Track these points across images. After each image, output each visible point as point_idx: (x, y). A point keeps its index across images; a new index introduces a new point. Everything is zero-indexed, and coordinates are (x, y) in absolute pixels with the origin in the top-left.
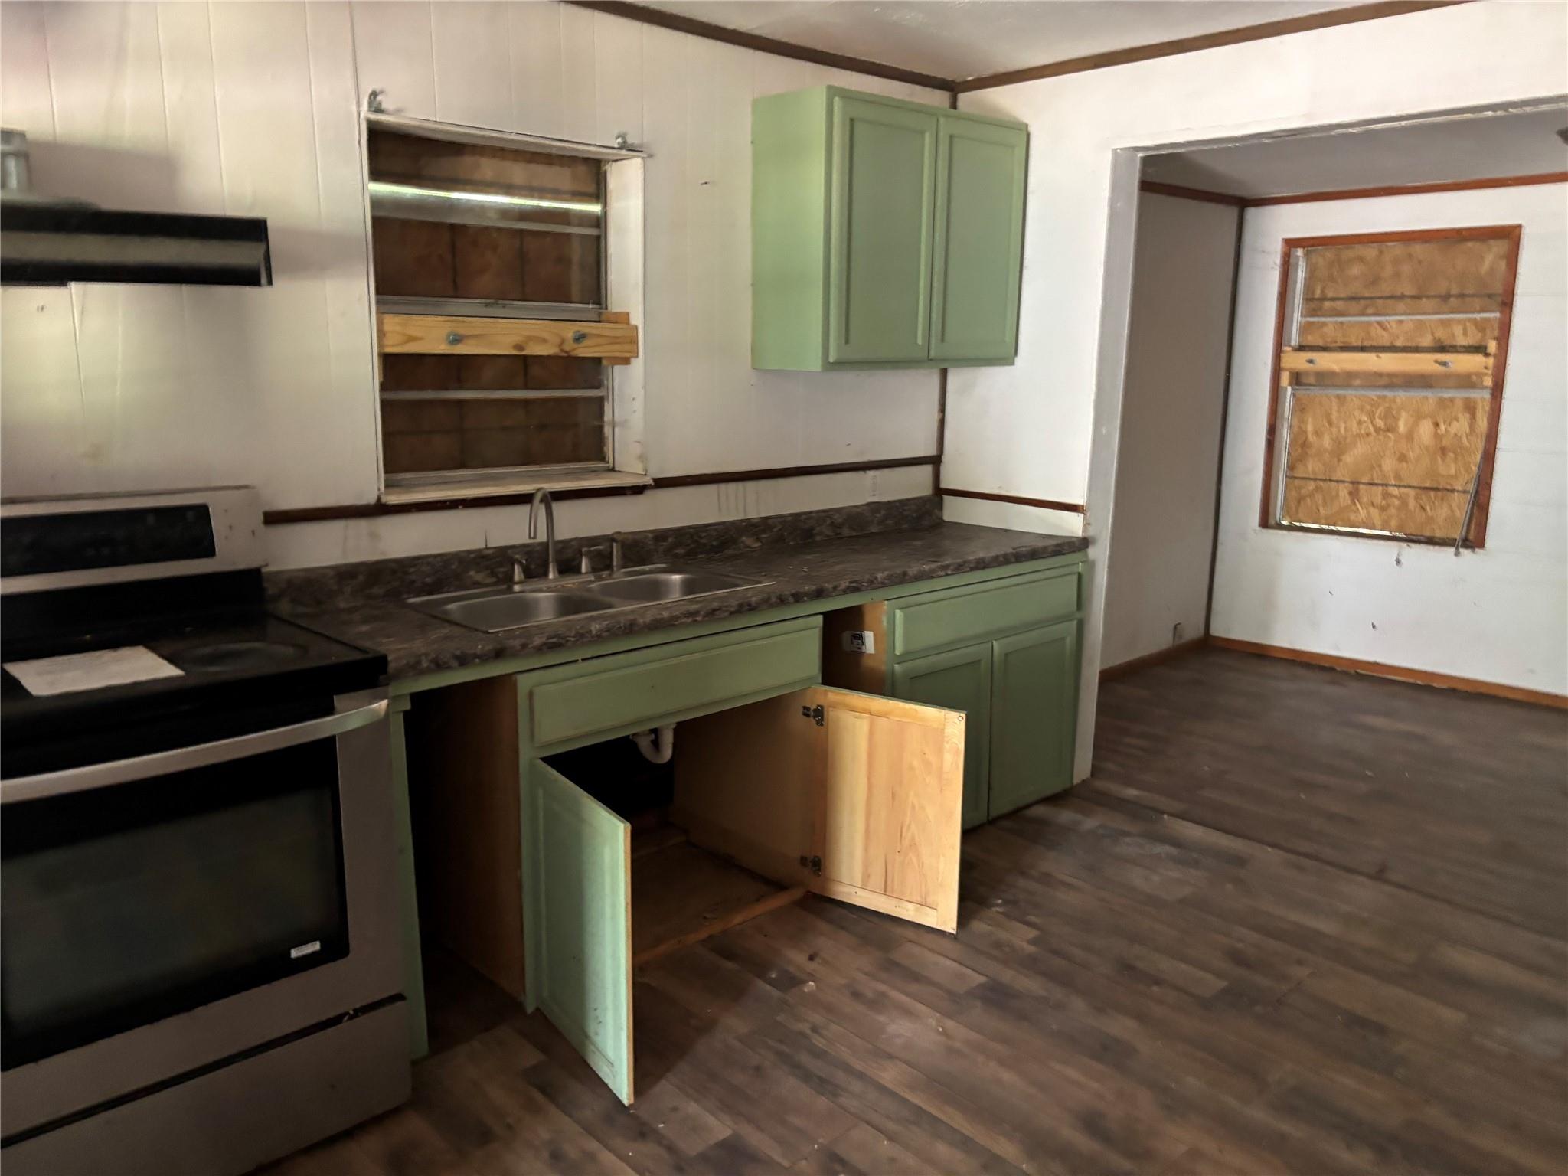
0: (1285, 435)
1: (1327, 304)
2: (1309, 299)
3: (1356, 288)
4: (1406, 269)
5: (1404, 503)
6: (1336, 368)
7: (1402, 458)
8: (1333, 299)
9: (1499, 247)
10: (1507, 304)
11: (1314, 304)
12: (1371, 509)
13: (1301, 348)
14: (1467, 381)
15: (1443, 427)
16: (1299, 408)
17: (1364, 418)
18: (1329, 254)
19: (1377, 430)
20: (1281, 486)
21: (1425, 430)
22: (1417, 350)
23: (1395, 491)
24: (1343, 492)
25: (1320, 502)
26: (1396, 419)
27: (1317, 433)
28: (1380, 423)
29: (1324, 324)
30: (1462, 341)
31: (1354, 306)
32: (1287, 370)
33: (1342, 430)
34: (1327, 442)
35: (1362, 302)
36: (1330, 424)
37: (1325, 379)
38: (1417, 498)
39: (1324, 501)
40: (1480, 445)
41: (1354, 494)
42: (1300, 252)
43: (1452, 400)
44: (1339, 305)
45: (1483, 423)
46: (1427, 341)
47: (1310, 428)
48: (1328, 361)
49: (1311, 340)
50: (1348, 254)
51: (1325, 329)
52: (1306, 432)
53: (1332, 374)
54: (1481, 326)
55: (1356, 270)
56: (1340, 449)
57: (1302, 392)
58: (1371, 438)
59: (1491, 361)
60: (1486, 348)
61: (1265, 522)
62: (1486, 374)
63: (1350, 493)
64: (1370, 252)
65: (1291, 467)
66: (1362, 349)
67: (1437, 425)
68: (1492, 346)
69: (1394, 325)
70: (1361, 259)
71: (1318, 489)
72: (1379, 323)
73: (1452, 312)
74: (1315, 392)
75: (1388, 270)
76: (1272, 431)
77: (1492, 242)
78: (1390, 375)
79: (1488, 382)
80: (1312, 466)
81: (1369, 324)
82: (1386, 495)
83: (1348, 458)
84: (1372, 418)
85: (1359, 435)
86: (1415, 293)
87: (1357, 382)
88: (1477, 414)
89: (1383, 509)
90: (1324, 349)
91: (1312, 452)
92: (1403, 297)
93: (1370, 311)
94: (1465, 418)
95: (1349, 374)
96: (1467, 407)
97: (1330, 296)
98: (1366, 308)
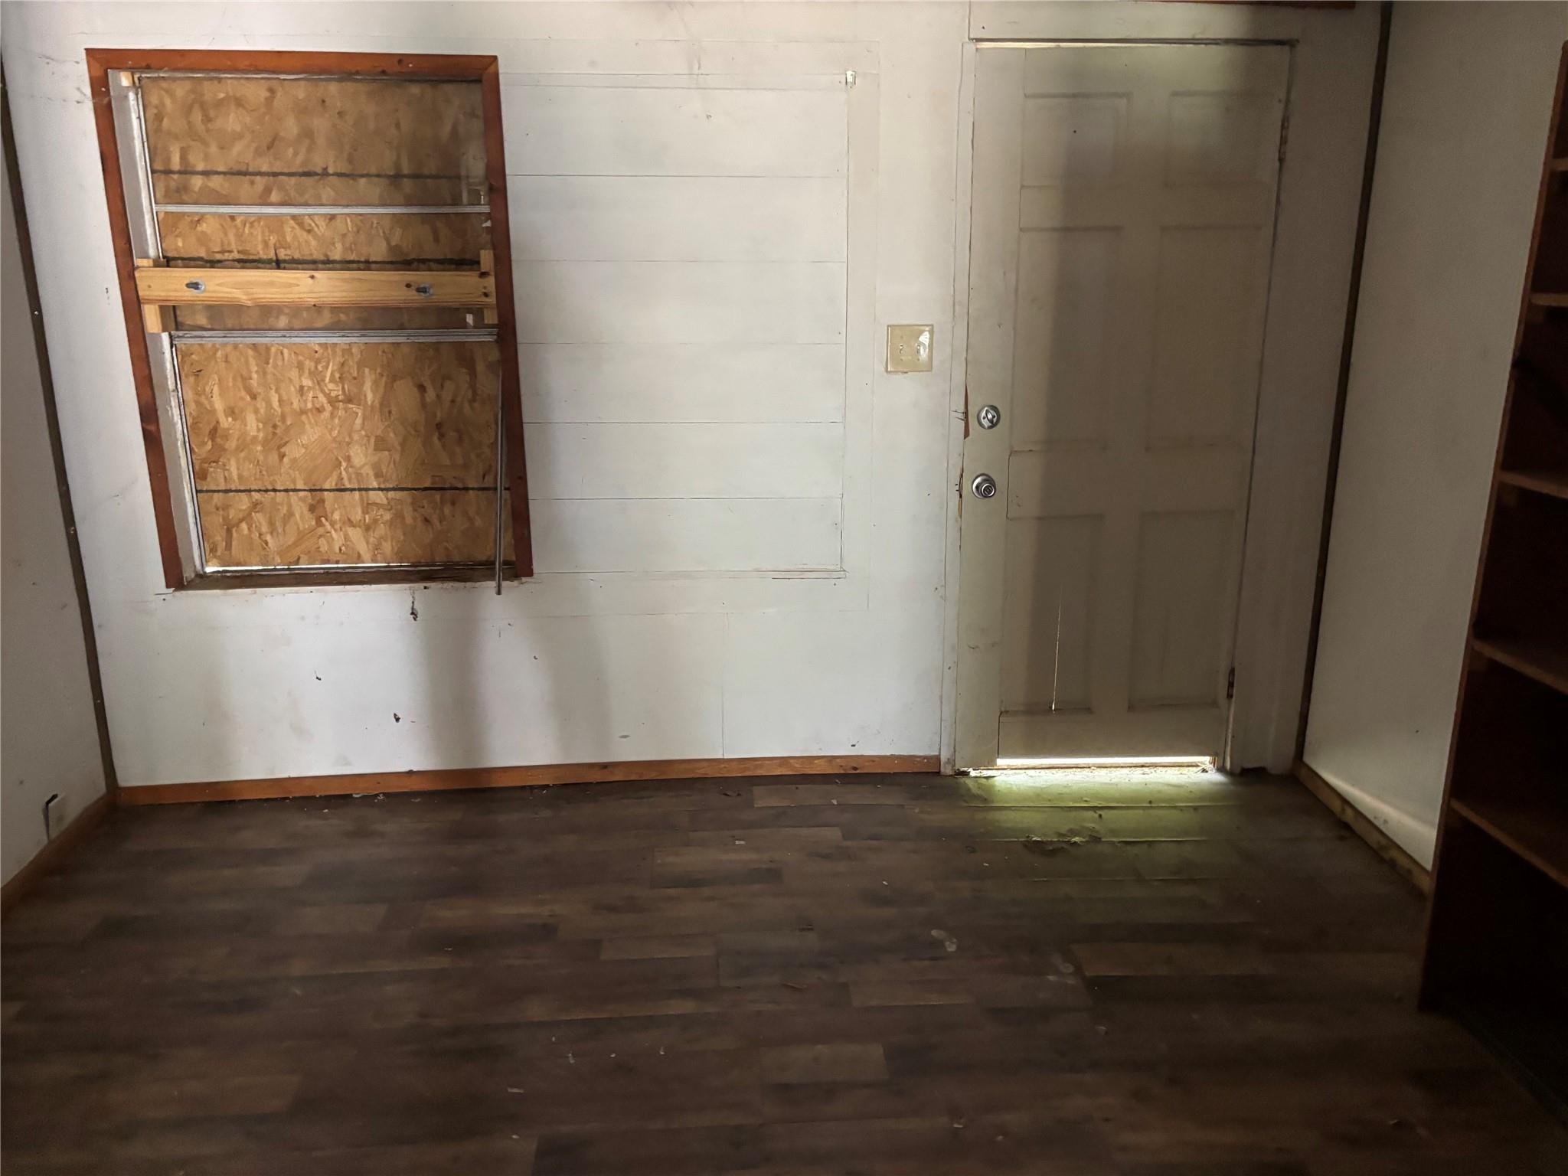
0: (174, 419)
1: (197, 182)
2: (159, 171)
3: (241, 152)
4: (321, 124)
5: (399, 515)
6: (241, 296)
7: (380, 444)
8: (206, 173)
9: (463, 97)
10: (494, 192)
11: (170, 182)
12: (351, 531)
13: (167, 261)
14: (453, 315)
15: (431, 392)
16: (191, 370)
17: (307, 382)
18: (179, 86)
19: (333, 401)
20: (190, 510)
21: (405, 393)
22: (367, 265)
23: (379, 496)
24: (299, 504)
25: (264, 529)
26: (358, 381)
27: (231, 412)
28: (335, 390)
29: (201, 218)
30: (433, 250)
31: (244, 186)
32: (150, 301)
33: (276, 404)
34: (253, 425)
35: (260, 180)
36: (254, 397)
37: (225, 316)
38: (416, 507)
39: (271, 524)
40: (493, 416)
41: (316, 508)
42: (121, 76)
43: (437, 347)
44: (216, 182)
45: (490, 385)
46: (380, 251)
47: (219, 405)
48: (224, 284)
49: (180, 245)
50: (212, 90)
51: (203, 227)
52: (213, 411)
53: (238, 308)
54: (457, 225)
55: (232, 121)
56: (277, 437)
57: (187, 341)
58: (326, 414)
59: (490, 282)
60: (477, 262)
61: (176, 577)
62: (487, 306)
63: (312, 509)
64: (252, 88)
65: (200, 475)
66: (278, 264)
67: (423, 389)
68: (486, 258)
69: (322, 223)
70: (239, 102)
71: (255, 506)
72: (294, 217)
73: (407, 204)
74: (213, 339)
75: (292, 128)
76: (149, 413)
77: (449, 88)
78: (335, 308)
79: (491, 316)
80: (234, 469)
81: (279, 218)
82: (367, 507)
83: (294, 451)
84: (320, 382)
85: (303, 412)
86: (344, 168)
87: (283, 321)
88: (480, 367)
89: (368, 528)
90: (213, 264)
91: (232, 444)
92: (325, 173)
93: (274, 197)
94: (463, 376)
95: (268, 310)
96: (464, 356)
97: (200, 167)
98: (268, 191)
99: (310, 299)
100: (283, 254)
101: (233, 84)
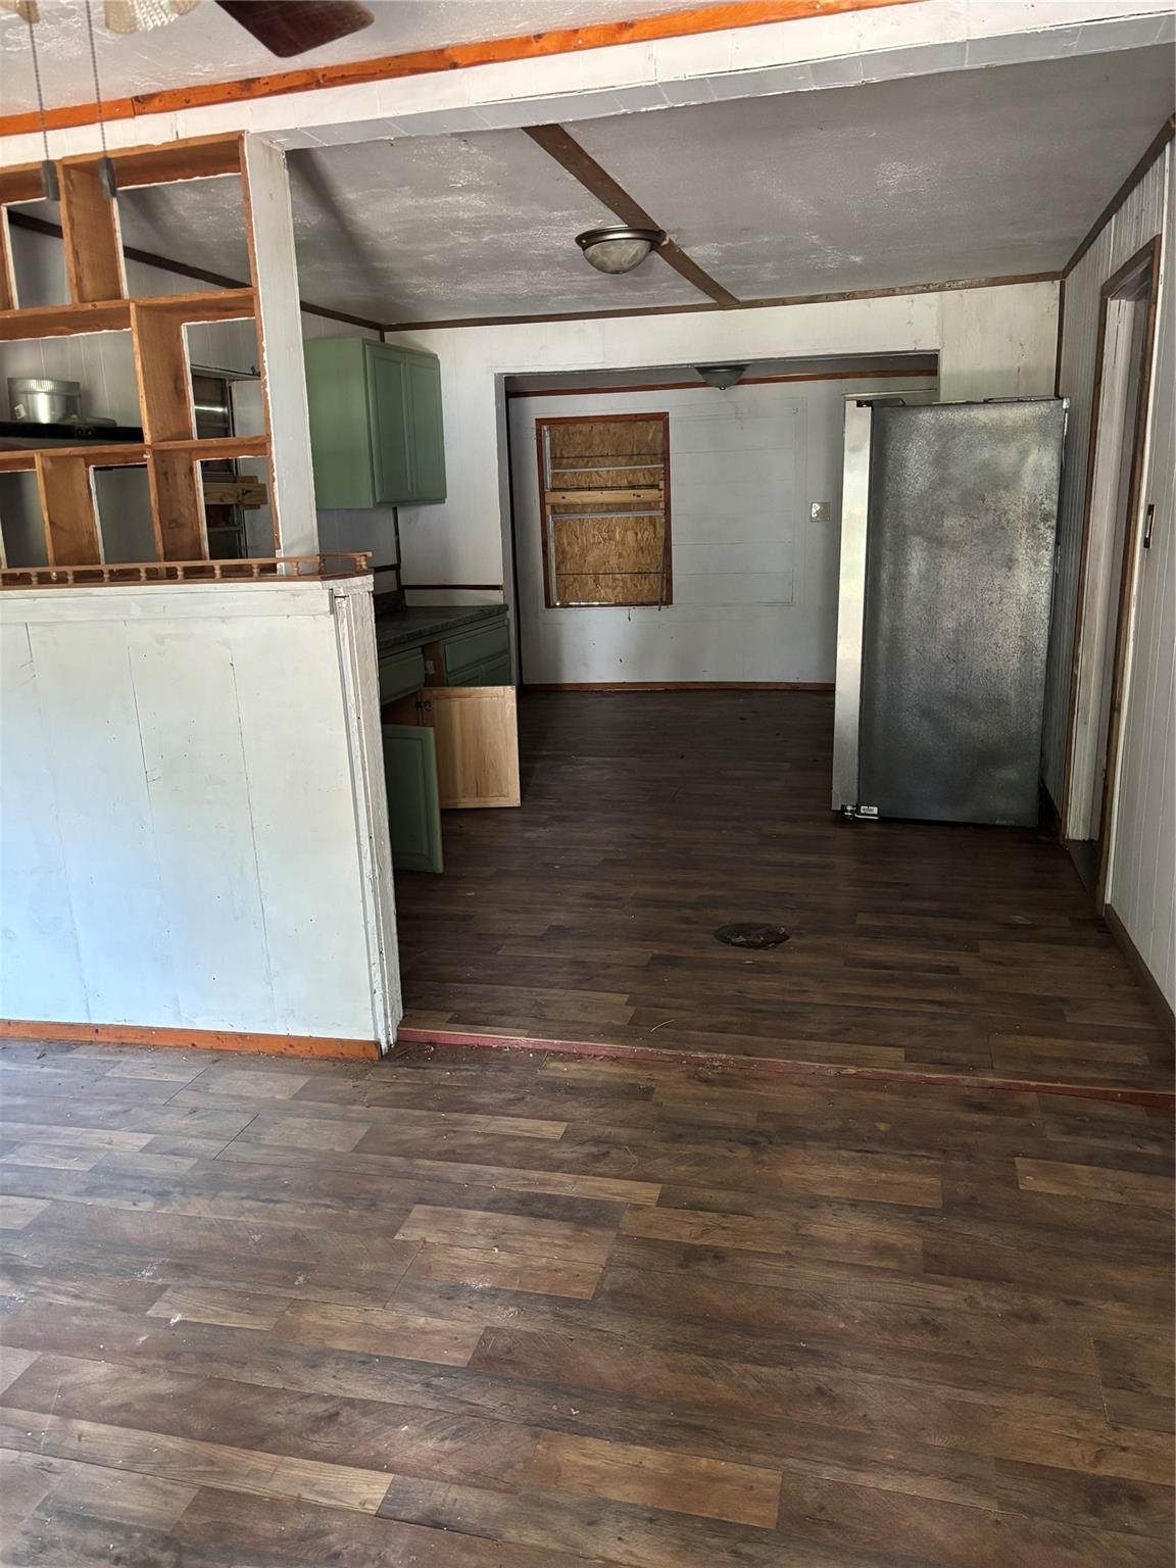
0: (552, 546)
1: (565, 461)
2: (553, 458)
3: (580, 450)
4: (607, 438)
5: (625, 584)
6: (578, 501)
7: (621, 556)
8: (568, 458)
9: (655, 425)
10: (666, 459)
11: (557, 461)
12: (608, 590)
13: (554, 490)
14: (649, 506)
15: (640, 535)
16: (557, 529)
17: (596, 533)
18: (562, 428)
19: (604, 539)
20: (554, 580)
21: (630, 536)
22: (620, 488)
23: (618, 576)
24: (590, 580)
25: (578, 588)
26: (613, 532)
27: (569, 544)
28: (605, 535)
29: (565, 474)
30: (642, 482)
31: (581, 462)
32: (549, 504)
33: (584, 541)
34: (576, 549)
35: (586, 459)
36: (578, 539)
37: (570, 508)
38: (632, 580)
39: (580, 587)
40: (661, 543)
41: (595, 581)
42: (545, 428)
43: (643, 518)
44: (571, 461)
45: (661, 532)
46: (624, 483)
47: (565, 541)
48: (573, 497)
49: (558, 484)
50: (572, 429)
51: (566, 477)
52: (563, 544)
53: (575, 505)
54: (652, 472)
55: (578, 439)
56: (584, 552)
57: (558, 517)
58: (602, 545)
59: (663, 492)
60: (658, 485)
61: (549, 605)
62: (661, 501)
63: (594, 581)
64: (586, 428)
65: (557, 568)
66: (589, 489)
67: (637, 534)
68: (662, 485)
69: (605, 473)
70: (580, 432)
71: (575, 579)
72: (596, 472)
73: (635, 465)
74: (566, 517)
75: (597, 440)
76: (545, 544)
77: (652, 422)
78: (608, 504)
79: (662, 505)
80: (569, 566)
81: (591, 472)
82: (614, 580)
83: (590, 559)
84: (600, 533)
85: (594, 544)
86: (614, 453)
87: (589, 510)
88: (658, 525)
89: (614, 589)
90: (567, 490)
91: (568, 557)
92: (608, 455)
93: (590, 465)
94: (650, 529)
95: (585, 505)
96: (652, 521)
97: (566, 456)
98: (588, 462)
99: (600, 501)
100: (591, 485)
101: (579, 427)
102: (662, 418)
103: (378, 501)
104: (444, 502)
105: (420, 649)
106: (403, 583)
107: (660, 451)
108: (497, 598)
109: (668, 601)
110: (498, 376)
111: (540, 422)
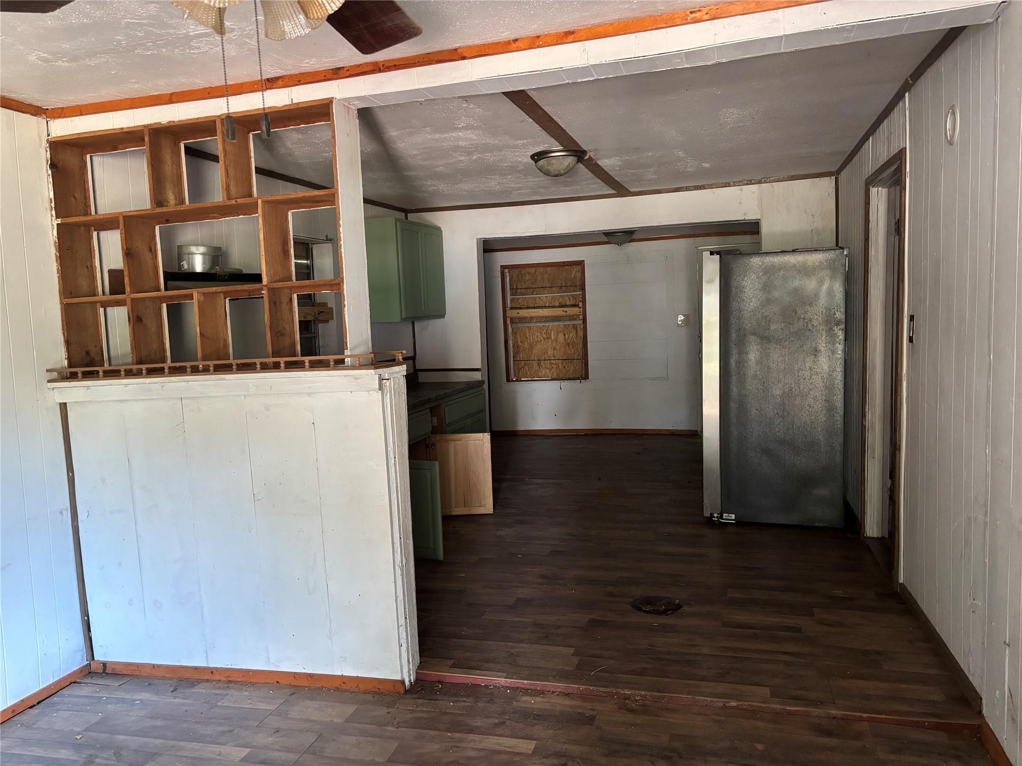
0: (511, 343)
1: (519, 290)
2: (512, 289)
3: (528, 284)
4: (546, 277)
5: (558, 366)
6: (528, 315)
7: (555, 349)
8: (520, 289)
9: (577, 268)
10: (583, 288)
11: (514, 291)
12: (547, 370)
13: (512, 308)
14: (573, 318)
15: (567, 335)
16: (514, 333)
17: (539, 334)
18: (517, 271)
19: (544, 339)
20: (512, 364)
21: (561, 337)
22: (554, 307)
23: (553, 362)
24: (535, 364)
25: (527, 369)
26: (550, 334)
27: (522, 342)
28: (545, 336)
29: (519, 299)
30: (568, 303)
31: (529, 291)
32: (508, 317)
33: (531, 340)
34: (526, 345)
35: (532, 290)
36: (527, 338)
37: (522, 320)
38: (562, 364)
39: (529, 369)
40: (581, 341)
42: (507, 271)
43: (569, 325)
44: (523, 290)
45: (581, 334)
46: (557, 304)
47: (519, 340)
48: (524, 313)
49: (514, 305)
50: (523, 271)
51: (520, 301)
52: (518, 342)
53: (525, 318)
54: (574, 297)
55: (527, 277)
56: (531, 347)
57: (515, 326)
58: (543, 342)
59: (581, 309)
60: (579, 305)
61: (508, 380)
62: (580, 315)
63: (538, 365)
64: (532, 270)
65: (514, 357)
66: (534, 308)
67: (565, 335)
68: (581, 304)
69: (544, 298)
70: (529, 273)
71: (525, 364)
72: (539, 297)
73: (563, 293)
74: (520, 325)
75: (539, 278)
76: (506, 342)
77: (574, 266)
78: (546, 317)
79: (581, 317)
80: (521, 356)
81: (535, 297)
82: (551, 364)
83: (535, 351)
84: (541, 335)
85: (537, 341)
86: (550, 285)
87: (535, 320)
88: (578, 330)
89: (551, 369)
90: (520, 308)
91: (521, 350)
92: (546, 287)
93: (535, 293)
94: (574, 332)
95: (531, 318)
96: (575, 327)
97: (520, 287)
98: (533, 291)
99: (542, 315)
100: (535, 305)
101: (528, 270)
102: (581, 264)
103: (403, 317)
104: (444, 317)
105: (429, 409)
106: (417, 368)
107: (578, 283)
108: (477, 376)
109: (586, 377)
110: (478, 240)
111: (503, 267)
